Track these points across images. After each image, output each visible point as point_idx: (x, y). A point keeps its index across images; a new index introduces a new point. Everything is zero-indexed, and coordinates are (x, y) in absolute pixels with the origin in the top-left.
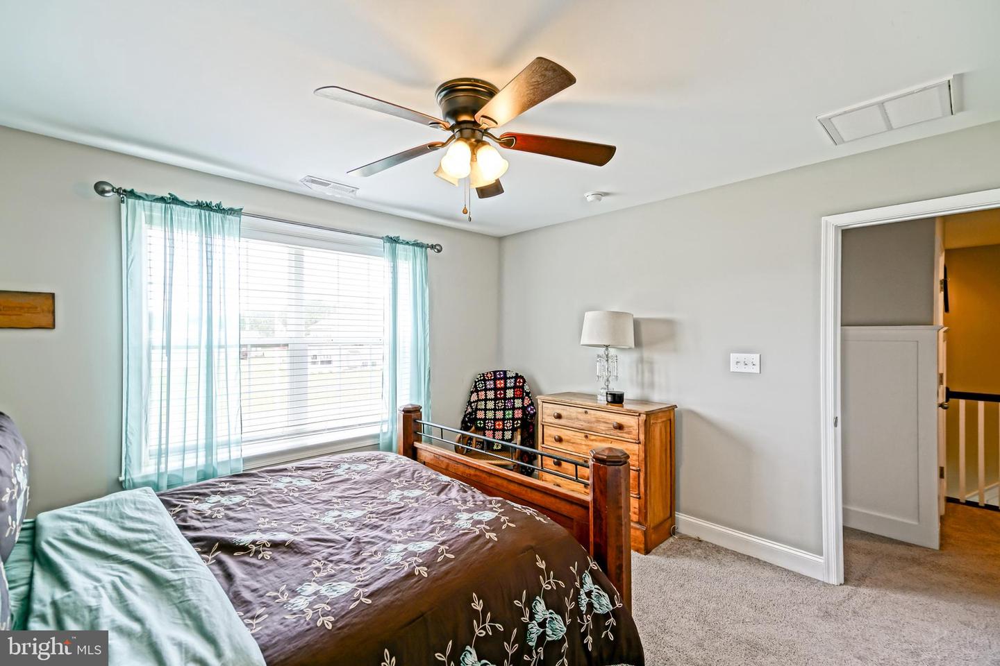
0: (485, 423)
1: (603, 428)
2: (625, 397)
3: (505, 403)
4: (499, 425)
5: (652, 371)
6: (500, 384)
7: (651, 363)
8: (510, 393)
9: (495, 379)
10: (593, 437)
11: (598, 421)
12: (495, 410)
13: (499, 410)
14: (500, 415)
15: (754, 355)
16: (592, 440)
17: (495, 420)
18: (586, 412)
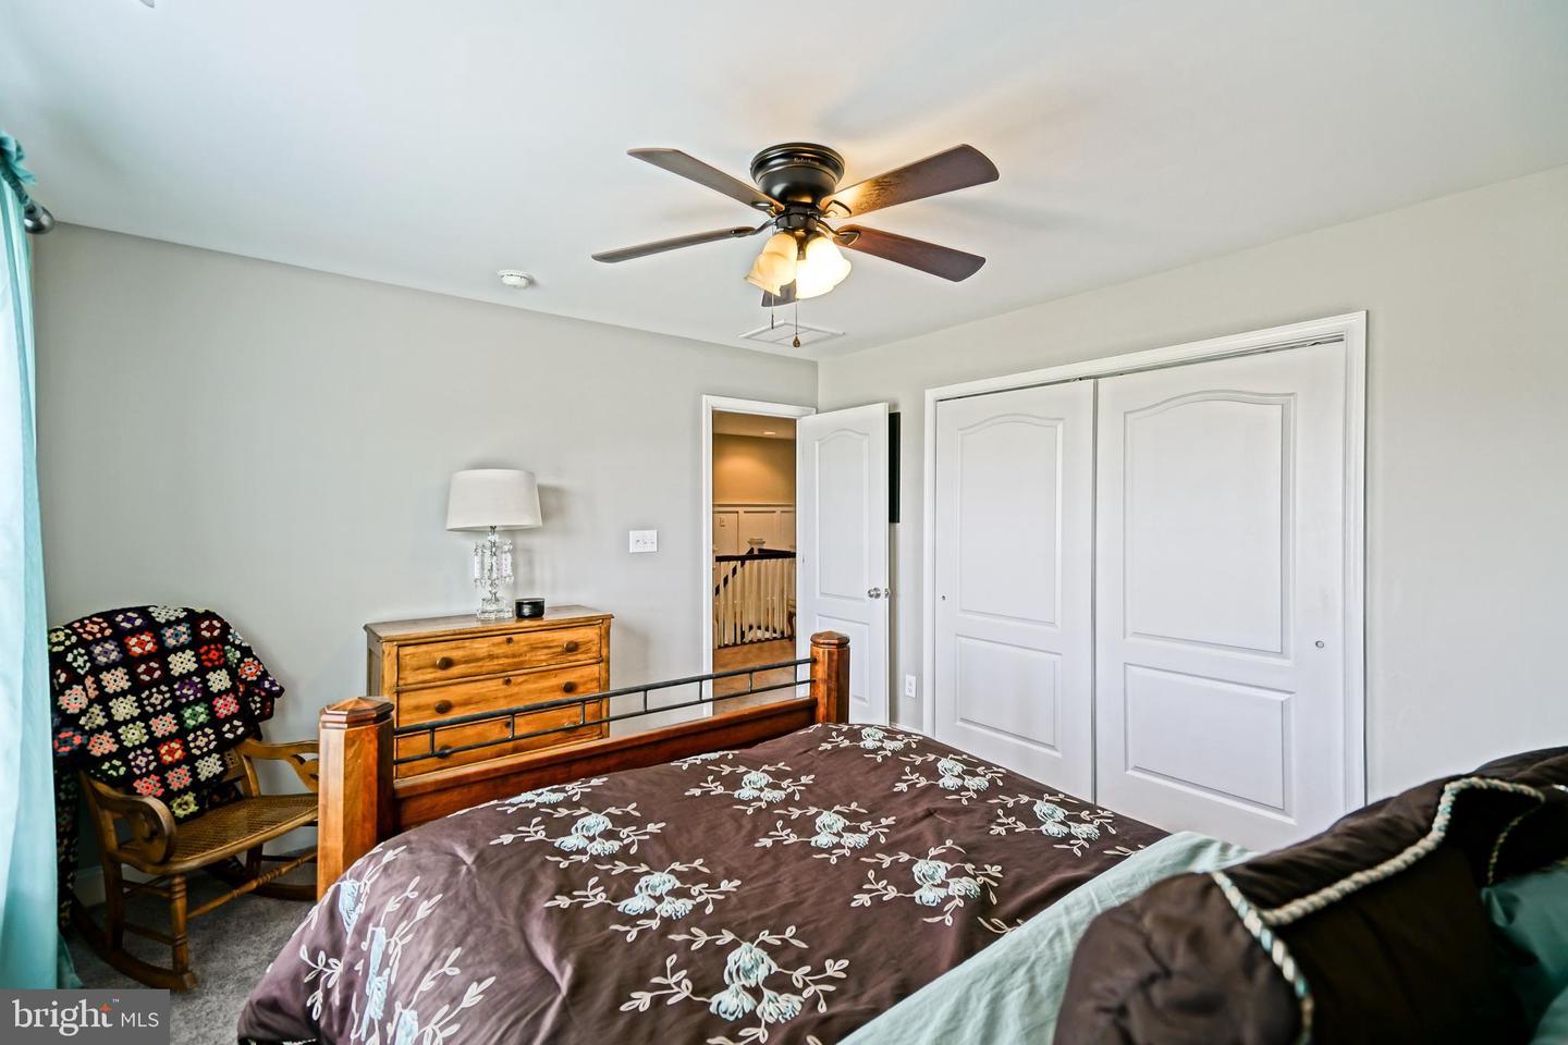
0: (126, 763)
1: (543, 657)
2: (546, 606)
3: (172, 691)
4: (171, 752)
5: (530, 563)
6: (141, 645)
7: (528, 551)
8: (182, 663)
9: (120, 636)
10: (521, 679)
11: (533, 648)
12: (144, 717)
13: (156, 714)
14: (164, 725)
15: (651, 532)
16: (520, 684)
17: (154, 743)
18: (509, 641)
